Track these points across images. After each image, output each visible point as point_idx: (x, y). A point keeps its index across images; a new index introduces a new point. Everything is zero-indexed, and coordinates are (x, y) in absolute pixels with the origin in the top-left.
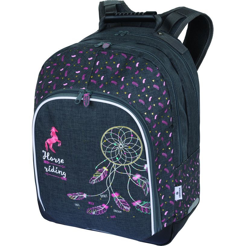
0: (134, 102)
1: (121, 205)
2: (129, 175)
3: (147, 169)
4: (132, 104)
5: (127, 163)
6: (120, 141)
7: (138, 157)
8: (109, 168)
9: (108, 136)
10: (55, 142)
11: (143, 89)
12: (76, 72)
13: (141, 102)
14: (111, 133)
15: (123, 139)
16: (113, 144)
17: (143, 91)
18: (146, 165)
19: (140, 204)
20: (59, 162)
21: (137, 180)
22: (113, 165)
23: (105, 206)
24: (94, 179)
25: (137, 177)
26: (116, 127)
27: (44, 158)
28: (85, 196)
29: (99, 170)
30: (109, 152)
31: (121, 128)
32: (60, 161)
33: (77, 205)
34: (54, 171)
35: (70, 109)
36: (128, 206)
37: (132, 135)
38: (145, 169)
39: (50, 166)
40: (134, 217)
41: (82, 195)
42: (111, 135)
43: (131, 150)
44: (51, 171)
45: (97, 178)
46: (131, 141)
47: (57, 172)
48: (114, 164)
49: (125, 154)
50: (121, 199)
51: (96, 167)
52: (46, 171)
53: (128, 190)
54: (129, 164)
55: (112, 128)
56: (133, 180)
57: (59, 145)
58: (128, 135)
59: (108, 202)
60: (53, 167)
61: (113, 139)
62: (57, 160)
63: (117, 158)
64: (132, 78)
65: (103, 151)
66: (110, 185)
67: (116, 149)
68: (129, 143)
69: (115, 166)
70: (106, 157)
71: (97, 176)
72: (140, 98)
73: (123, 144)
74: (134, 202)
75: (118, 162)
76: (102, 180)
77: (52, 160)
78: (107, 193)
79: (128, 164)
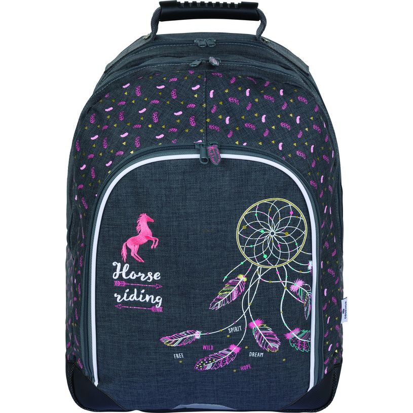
0: (290, 155)
1: (265, 341)
2: (284, 283)
3: (312, 270)
4: (288, 159)
5: (281, 262)
6: (271, 225)
7: (299, 250)
8: (249, 277)
9: (250, 217)
10: (145, 241)
11: (298, 133)
12: (175, 114)
13: (301, 155)
14: (256, 211)
15: (276, 221)
16: (258, 230)
17: (299, 136)
18: (310, 262)
19: (297, 335)
20: (149, 279)
21: (298, 290)
22: (257, 270)
23: (235, 349)
24: (219, 300)
25: (298, 285)
26: (265, 201)
27: (115, 275)
28: (198, 335)
29: (230, 281)
30: (251, 246)
31: (274, 201)
32: (153, 276)
33: (177, 356)
34: (135, 298)
35: (181, 177)
36: (276, 342)
37: (292, 213)
38: (309, 270)
39: (128, 290)
40: (284, 360)
41: (191, 335)
42: (256, 215)
43: (288, 239)
44: (130, 299)
45: (226, 297)
46: (289, 222)
47: (142, 299)
48: (258, 268)
49: (279, 246)
50: (266, 329)
51: (226, 277)
52: (118, 301)
53: (281, 311)
54: (285, 263)
55: (258, 204)
56: (292, 292)
57: (154, 246)
58: (285, 212)
59: (242, 339)
60: (135, 290)
61: (259, 222)
62: (146, 275)
63: (265, 256)
64: (279, 116)
65: (240, 247)
66: (249, 307)
67: (263, 240)
68: (286, 227)
69: (259, 271)
70: (245, 256)
71: (226, 293)
72: (296, 148)
73: (277, 230)
74: (289, 332)
75: (266, 263)
76: (234, 300)
77: (134, 278)
78: (242, 323)
79: (283, 265)
